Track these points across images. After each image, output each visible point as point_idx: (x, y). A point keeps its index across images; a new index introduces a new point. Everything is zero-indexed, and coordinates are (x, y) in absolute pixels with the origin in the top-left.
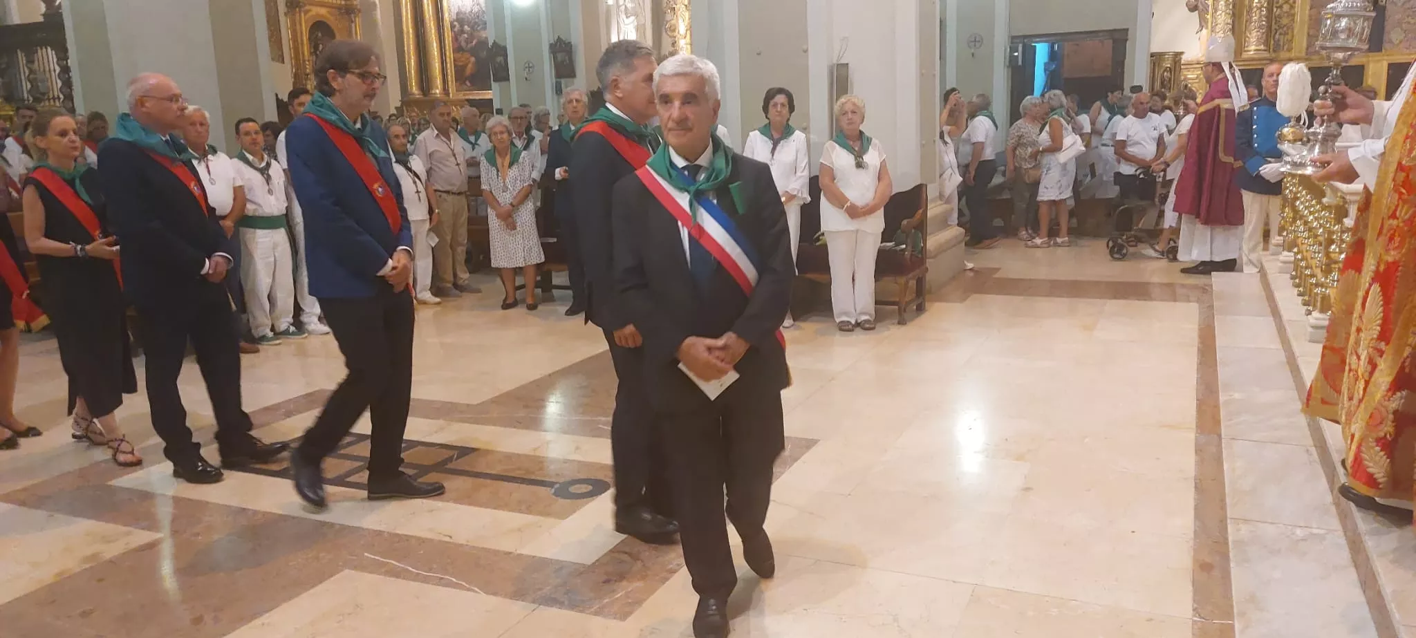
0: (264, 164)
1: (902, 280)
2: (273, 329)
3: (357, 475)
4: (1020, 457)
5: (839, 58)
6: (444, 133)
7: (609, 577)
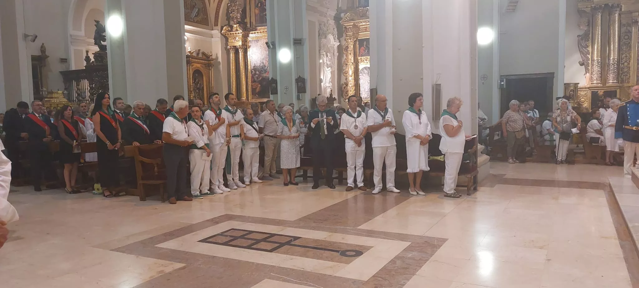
0: (201, 124)
1: (469, 176)
2: (200, 192)
3: (255, 245)
4: (541, 248)
5: (436, 82)
6: (272, 113)
7: (377, 286)
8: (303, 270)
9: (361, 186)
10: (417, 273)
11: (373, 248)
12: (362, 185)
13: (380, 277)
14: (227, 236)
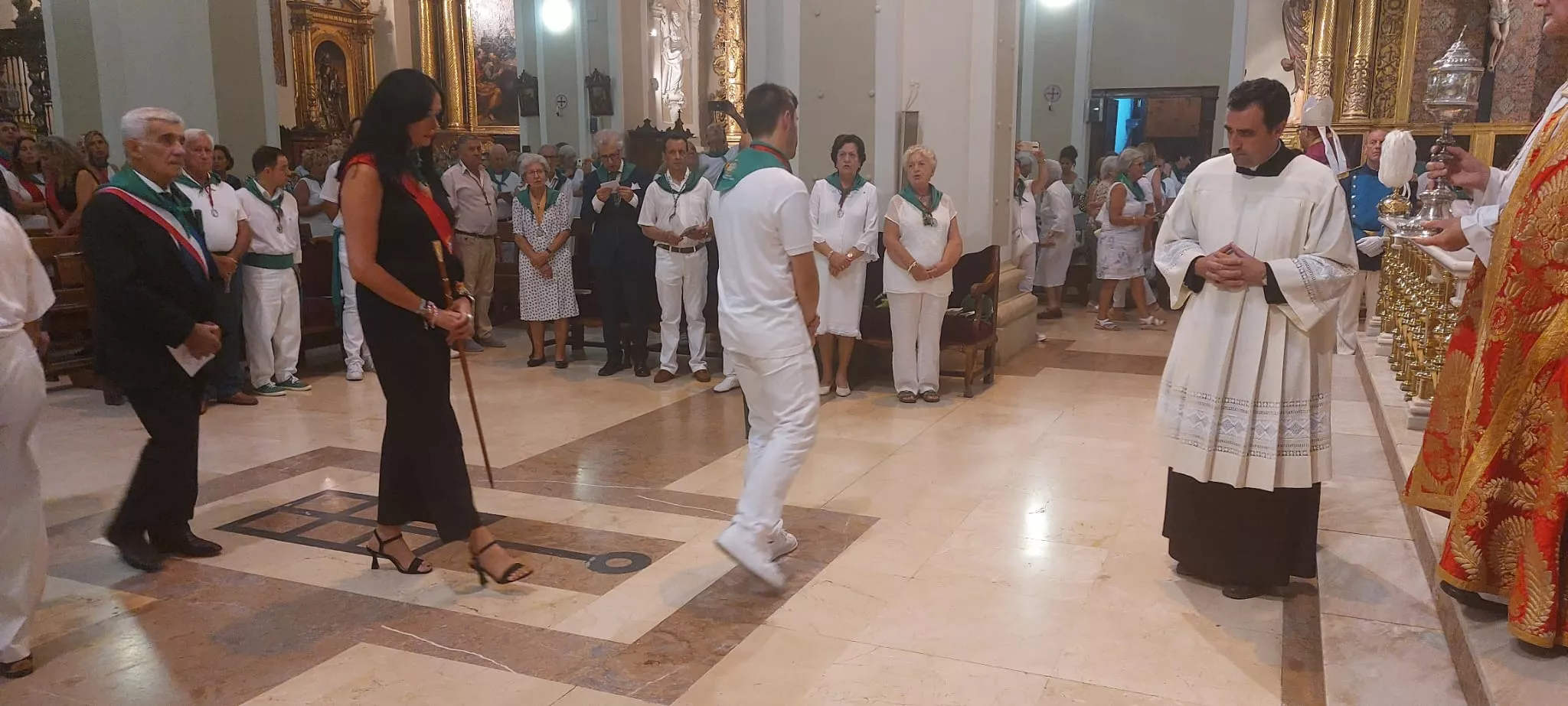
1: (969, 349)
2: (274, 379)
4: (1097, 544)
5: (908, 105)
6: (473, 169)
7: (651, 659)
8: (473, 613)
9: (699, 371)
10: (769, 619)
11: (683, 545)
12: (702, 367)
13: (670, 633)
14: (302, 512)
